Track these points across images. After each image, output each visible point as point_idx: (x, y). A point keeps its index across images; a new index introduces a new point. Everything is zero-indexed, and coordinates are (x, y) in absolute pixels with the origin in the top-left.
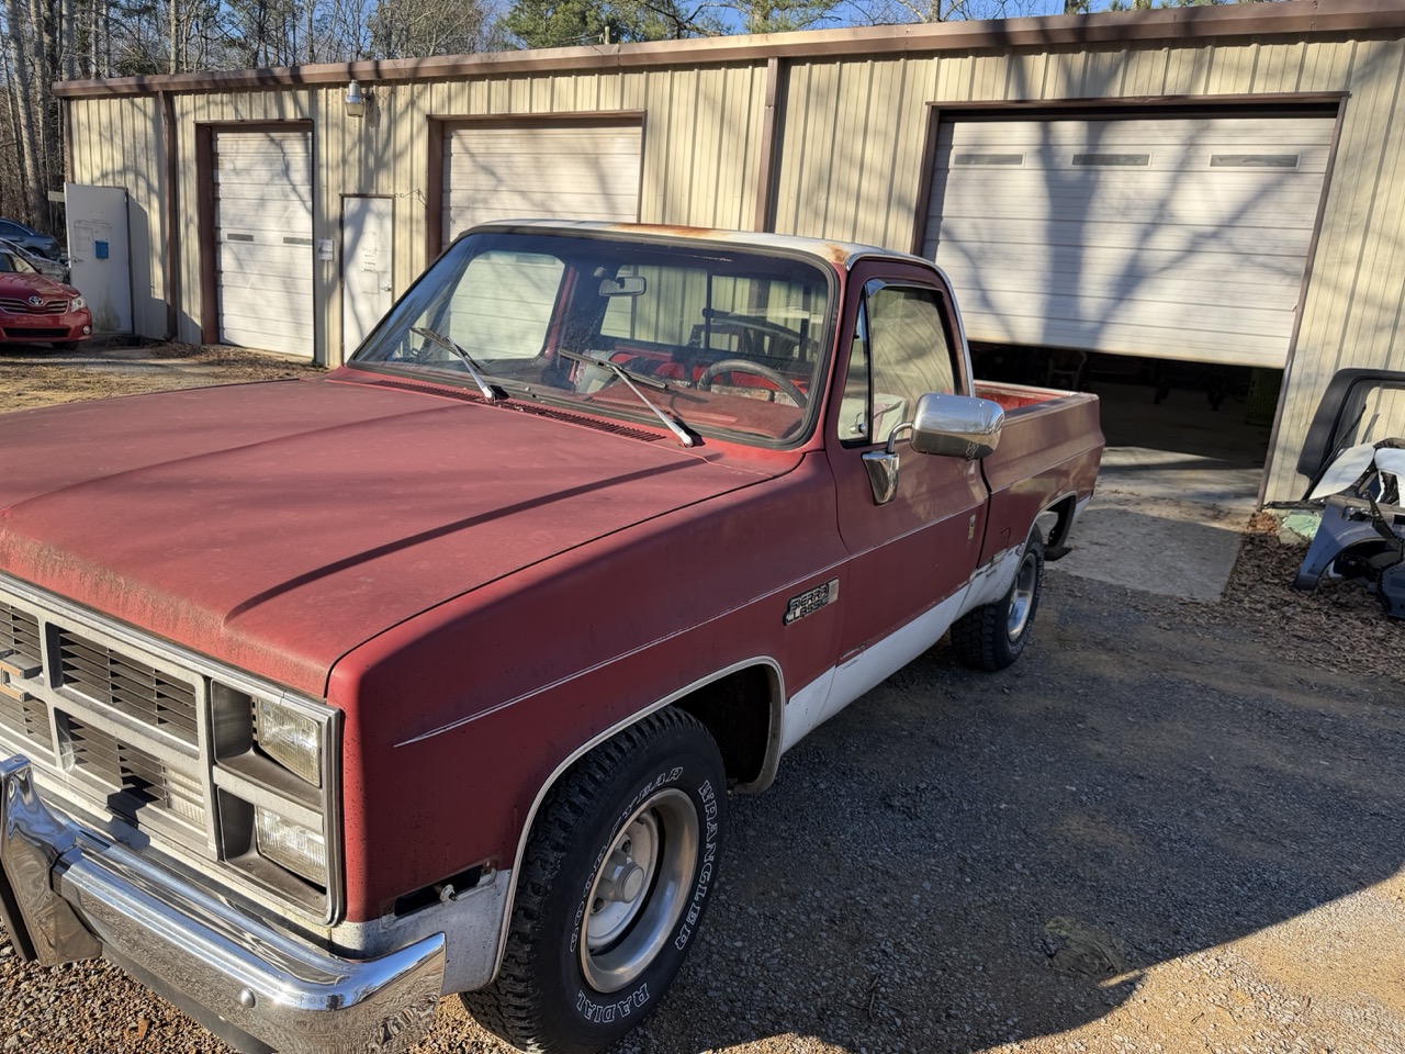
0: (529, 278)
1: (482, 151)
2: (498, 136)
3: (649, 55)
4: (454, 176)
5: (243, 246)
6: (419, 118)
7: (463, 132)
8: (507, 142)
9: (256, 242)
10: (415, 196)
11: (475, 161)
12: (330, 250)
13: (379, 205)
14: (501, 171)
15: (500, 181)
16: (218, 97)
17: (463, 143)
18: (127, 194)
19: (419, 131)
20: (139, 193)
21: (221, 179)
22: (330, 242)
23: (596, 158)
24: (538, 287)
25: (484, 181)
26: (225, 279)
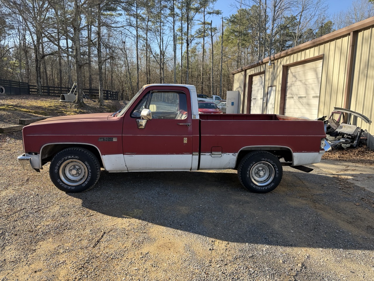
0: (301, 102)
1: (294, 72)
2: (297, 67)
3: (323, 39)
4: (289, 79)
5: (255, 100)
6: (281, 66)
7: (291, 68)
8: (299, 68)
9: (256, 99)
10: (280, 85)
11: (292, 75)
12: (265, 99)
13: (274, 88)
14: (297, 76)
15: (297, 79)
16: (252, 69)
17: (291, 71)
18: (239, 92)
19: (281, 70)
20: (241, 92)
21: (253, 87)
22: (265, 98)
23: (316, 69)
24: (302, 104)
25: (294, 79)
26: (252, 108)
